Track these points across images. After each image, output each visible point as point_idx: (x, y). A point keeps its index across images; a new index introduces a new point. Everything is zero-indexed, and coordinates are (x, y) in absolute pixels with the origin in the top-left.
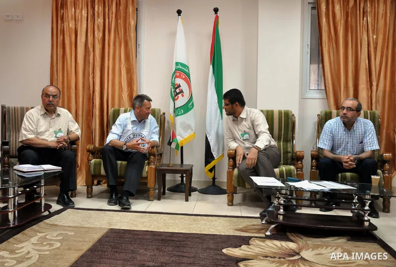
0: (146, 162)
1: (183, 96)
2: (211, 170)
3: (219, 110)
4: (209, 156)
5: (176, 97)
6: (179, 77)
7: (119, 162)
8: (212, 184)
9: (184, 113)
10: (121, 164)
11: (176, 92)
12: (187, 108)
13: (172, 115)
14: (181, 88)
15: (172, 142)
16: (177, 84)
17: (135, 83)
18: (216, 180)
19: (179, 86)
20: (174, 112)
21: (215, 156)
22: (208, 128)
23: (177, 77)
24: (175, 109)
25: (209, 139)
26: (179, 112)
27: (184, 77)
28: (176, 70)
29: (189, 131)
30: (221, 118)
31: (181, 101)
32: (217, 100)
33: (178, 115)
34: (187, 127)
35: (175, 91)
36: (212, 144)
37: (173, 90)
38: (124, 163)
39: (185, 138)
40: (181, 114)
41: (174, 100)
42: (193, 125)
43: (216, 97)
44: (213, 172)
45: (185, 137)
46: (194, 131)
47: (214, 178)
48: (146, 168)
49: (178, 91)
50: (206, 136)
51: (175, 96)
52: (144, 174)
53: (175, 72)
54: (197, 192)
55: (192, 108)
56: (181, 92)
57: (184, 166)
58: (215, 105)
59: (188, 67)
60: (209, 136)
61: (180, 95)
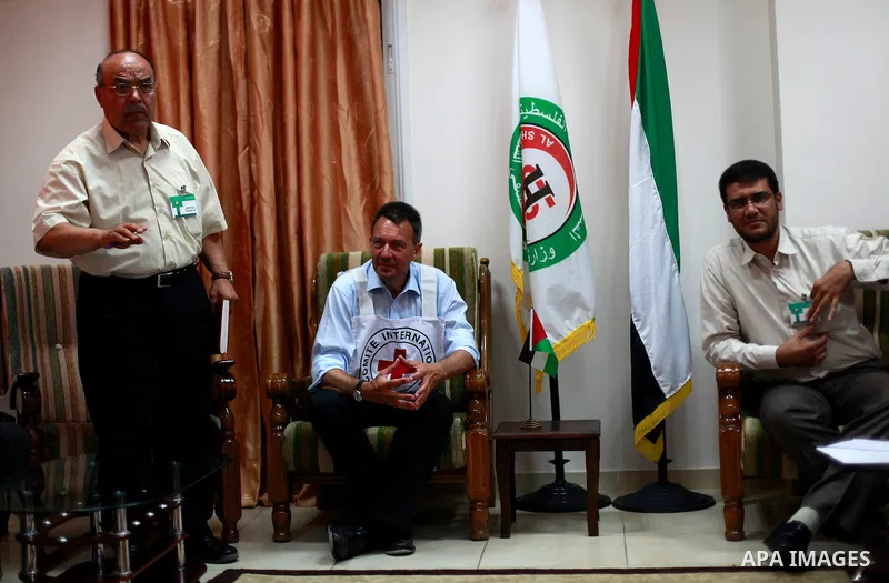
0: (457, 420)
1: (551, 203)
2: (652, 436)
3: (668, 243)
4: (644, 390)
5: (529, 210)
6: (537, 144)
7: (373, 431)
8: (656, 479)
9: (559, 258)
10: (380, 434)
11: (527, 192)
12: (565, 241)
13: (519, 267)
14: (543, 179)
15: (533, 353)
16: (528, 168)
17: (387, 169)
18: (670, 467)
19: (537, 173)
20: (525, 258)
21: (665, 389)
22: (636, 300)
23: (525, 144)
24: (529, 249)
25: (642, 335)
26: (542, 256)
27: (549, 144)
28: (521, 123)
29: (578, 313)
30: (675, 265)
31: (547, 221)
32: (660, 212)
33: (539, 266)
34: (570, 302)
35: (525, 188)
36: (652, 351)
37: (516, 187)
38: (390, 431)
39: (565, 337)
40: (550, 263)
41: (523, 218)
42: (588, 295)
43: (658, 202)
44: (660, 439)
45: (567, 334)
46: (591, 314)
47: (664, 461)
48: (461, 440)
49: (533, 188)
50: (633, 326)
51: (526, 205)
52: (458, 459)
53: (520, 130)
54: (611, 508)
55: (580, 242)
56: (546, 190)
57: (561, 426)
58: (657, 226)
59: (560, 112)
60: (642, 328)
61: (542, 202)
